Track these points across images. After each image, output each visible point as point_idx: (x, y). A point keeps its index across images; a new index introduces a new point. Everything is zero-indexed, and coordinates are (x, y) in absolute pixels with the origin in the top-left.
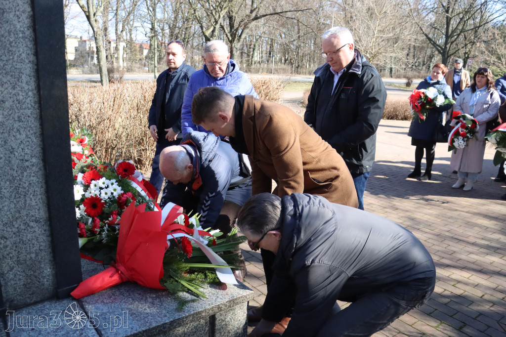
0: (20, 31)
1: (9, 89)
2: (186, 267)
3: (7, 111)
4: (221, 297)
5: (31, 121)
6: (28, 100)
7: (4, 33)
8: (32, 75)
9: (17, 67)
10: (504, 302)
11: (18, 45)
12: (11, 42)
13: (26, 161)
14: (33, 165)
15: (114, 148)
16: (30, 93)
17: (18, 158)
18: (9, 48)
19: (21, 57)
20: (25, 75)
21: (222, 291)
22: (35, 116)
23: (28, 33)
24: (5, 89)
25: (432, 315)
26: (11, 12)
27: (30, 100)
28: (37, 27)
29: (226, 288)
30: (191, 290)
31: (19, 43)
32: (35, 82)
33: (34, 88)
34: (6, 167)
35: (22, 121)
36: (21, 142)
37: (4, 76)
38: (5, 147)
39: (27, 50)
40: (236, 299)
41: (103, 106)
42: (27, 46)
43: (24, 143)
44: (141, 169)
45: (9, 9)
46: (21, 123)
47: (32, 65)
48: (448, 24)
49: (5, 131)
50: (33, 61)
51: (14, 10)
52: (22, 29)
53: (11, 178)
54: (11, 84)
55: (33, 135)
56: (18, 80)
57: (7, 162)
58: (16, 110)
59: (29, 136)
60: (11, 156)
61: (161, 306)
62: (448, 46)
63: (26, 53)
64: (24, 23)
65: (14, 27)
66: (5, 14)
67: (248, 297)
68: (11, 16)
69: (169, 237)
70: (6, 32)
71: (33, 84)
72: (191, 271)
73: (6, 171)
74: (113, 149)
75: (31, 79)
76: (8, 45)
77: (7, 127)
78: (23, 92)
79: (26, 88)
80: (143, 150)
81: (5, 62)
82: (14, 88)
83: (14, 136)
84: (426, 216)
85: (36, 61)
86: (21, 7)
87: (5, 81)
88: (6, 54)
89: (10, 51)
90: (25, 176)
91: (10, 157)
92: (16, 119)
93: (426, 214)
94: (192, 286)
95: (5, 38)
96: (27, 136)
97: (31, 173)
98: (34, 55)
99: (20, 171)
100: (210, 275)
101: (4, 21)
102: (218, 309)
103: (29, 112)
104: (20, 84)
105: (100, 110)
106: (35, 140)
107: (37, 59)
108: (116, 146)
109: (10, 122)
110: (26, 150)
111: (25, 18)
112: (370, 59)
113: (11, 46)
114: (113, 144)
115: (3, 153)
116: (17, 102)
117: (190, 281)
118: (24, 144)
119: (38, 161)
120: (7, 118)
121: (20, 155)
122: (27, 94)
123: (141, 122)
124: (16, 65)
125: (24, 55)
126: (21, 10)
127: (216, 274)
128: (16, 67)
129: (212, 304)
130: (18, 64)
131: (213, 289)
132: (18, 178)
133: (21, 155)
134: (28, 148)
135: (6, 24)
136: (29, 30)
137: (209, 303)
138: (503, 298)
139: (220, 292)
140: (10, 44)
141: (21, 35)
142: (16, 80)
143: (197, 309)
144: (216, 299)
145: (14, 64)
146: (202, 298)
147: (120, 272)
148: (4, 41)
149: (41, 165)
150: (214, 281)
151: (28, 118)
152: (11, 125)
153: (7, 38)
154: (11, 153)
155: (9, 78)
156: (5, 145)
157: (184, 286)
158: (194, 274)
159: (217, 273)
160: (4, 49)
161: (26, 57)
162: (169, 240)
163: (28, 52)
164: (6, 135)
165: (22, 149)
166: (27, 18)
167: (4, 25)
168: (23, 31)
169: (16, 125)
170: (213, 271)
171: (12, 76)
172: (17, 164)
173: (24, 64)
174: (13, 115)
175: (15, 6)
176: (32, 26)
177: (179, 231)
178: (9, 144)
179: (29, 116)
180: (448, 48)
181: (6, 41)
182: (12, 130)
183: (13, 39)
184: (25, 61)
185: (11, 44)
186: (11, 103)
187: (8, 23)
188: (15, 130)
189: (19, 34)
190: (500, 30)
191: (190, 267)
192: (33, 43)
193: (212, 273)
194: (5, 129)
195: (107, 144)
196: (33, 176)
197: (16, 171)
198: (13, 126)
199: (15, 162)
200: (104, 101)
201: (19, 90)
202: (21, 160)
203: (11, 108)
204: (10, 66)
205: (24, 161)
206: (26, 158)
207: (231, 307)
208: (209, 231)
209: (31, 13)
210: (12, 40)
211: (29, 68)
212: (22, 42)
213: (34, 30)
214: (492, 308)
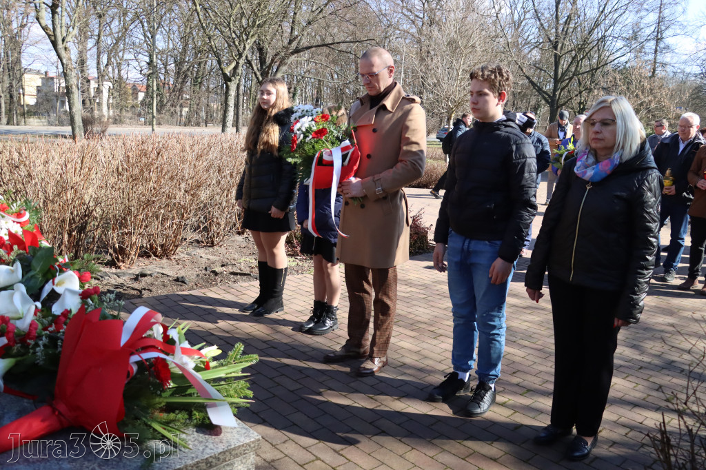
2: (160, 403)
4: (211, 446)
10: (627, 439)
21: (213, 437)
25: (530, 462)
29: (221, 433)
30: (167, 438)
40: (234, 449)
41: (65, 171)
44: (123, 262)
48: (557, 64)
61: (118, 462)
62: (557, 93)
67: (252, 445)
69: (135, 358)
72: (170, 408)
80: (127, 234)
84: (525, 324)
93: (525, 321)
94: (169, 431)
100: (197, 415)
102: (207, 464)
112: (452, 109)
117: (166, 424)
127: (207, 412)
129: (197, 457)
131: (201, 435)
137: (193, 455)
138: (626, 434)
139: (211, 439)
143: (173, 465)
144: (203, 450)
146: (183, 449)
147: (57, 413)
150: (203, 423)
157: (156, 431)
158: (174, 412)
159: (208, 410)
162: (137, 363)
170: (202, 408)
177: (152, 349)
180: (558, 96)
190: (622, 74)
191: (167, 403)
193: (200, 411)
200: (66, 163)
207: (226, 461)
208: (200, 349)
214: (611, 449)
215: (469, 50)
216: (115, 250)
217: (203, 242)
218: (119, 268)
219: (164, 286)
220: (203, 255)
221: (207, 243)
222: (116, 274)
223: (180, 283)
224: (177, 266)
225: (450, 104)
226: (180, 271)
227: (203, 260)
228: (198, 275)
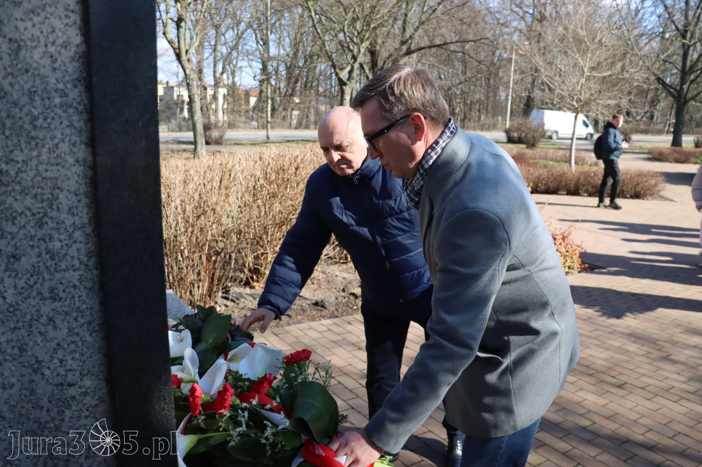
0: (56, 91)
1: (28, 227)
3: (24, 279)
5: (79, 297)
6: (73, 251)
7: (18, 99)
8: (81, 191)
9: (49, 174)
11: (50, 124)
12: (36, 119)
13: (70, 385)
14: (85, 394)
15: (220, 252)
16: (78, 234)
17: (51, 381)
18: (29, 132)
19: (58, 152)
20: (65, 192)
22: (89, 285)
23: (75, 94)
24: (20, 228)
26: (36, 47)
27: (78, 250)
28: (94, 79)
31: (53, 119)
32: (88, 206)
33: (87, 221)
34: (25, 405)
35: (60, 299)
36: (58, 344)
37: (18, 197)
38: (20, 360)
39: (72, 134)
41: (204, 190)
42: (71, 126)
43: (66, 346)
44: (258, 281)
45: (32, 40)
46: (57, 304)
47: (82, 168)
48: (685, 55)
49: (20, 324)
50: (84, 159)
51: (42, 43)
52: (61, 86)
53: (35, 427)
54: (33, 215)
55: (85, 328)
56: (51, 206)
57: (24, 392)
58: (45, 275)
59: (76, 331)
60: (34, 378)
62: (685, 87)
63: (70, 140)
64: (66, 71)
65: (42, 83)
66: (23, 52)
68: (37, 57)
70: (23, 94)
71: (85, 212)
73: (23, 412)
74: (218, 254)
75: (79, 201)
76: (27, 126)
77: (24, 316)
78: (62, 231)
79: (69, 222)
80: (262, 254)
81: (19, 166)
82: (40, 224)
83: (41, 333)
85: (90, 158)
86: (60, 34)
87: (19, 211)
88: (23, 146)
89: (33, 138)
90: (67, 419)
91: (32, 381)
92: (47, 295)
95: (21, 109)
96: (70, 330)
97: (81, 410)
98: (87, 145)
99: (56, 409)
101: (20, 70)
103: (74, 277)
104: (54, 214)
105: (200, 195)
106: (89, 339)
107: (94, 154)
108: (222, 251)
109: (33, 302)
110: (70, 362)
111: (67, 62)
112: (578, 109)
113: (35, 127)
114: (219, 248)
115: (17, 374)
116: (48, 257)
118: (64, 349)
119: (97, 382)
120: (23, 295)
121: (55, 374)
122: (70, 236)
123: (260, 213)
124: (47, 171)
125: (64, 147)
126: (60, 41)
128: (44, 175)
130: (50, 168)
132: (52, 425)
133: (58, 375)
134: (73, 358)
135: (25, 77)
136: (75, 86)
140: (31, 123)
141: (57, 101)
142: (45, 204)
145: (41, 168)
148: (18, 116)
149: (104, 391)
151: (72, 289)
152: (34, 310)
153: (25, 110)
154: (35, 371)
155: (29, 201)
156: (20, 356)
160: (18, 135)
161: (68, 151)
163: (74, 138)
164: (24, 332)
165: (61, 361)
166: (73, 59)
167: (19, 78)
168: (62, 90)
169: (46, 309)
171: (35, 196)
172: (48, 395)
173: (63, 167)
174: (38, 285)
175: (45, 34)
176: (84, 78)
178: (30, 353)
179: (75, 287)
180: (685, 90)
181: (23, 115)
182: (38, 321)
183: (39, 110)
184: (66, 161)
185: (35, 123)
186: (34, 260)
187: (30, 74)
188: (44, 320)
189: (55, 97)
192: (85, 116)
194: (21, 320)
195: (210, 247)
196: (86, 417)
197: (48, 411)
198: (38, 311)
199: (44, 390)
200: (206, 182)
201: (51, 229)
202: (58, 385)
203: (35, 271)
204: (31, 174)
205: (65, 387)
206: (69, 379)
209: (83, 48)
210: (36, 113)
211: (76, 177)
212: (60, 117)
213: (89, 88)
215: (595, 46)
216: (250, 270)
217: (335, 258)
218: (253, 287)
219: (303, 311)
220: (338, 273)
221: (340, 259)
222: (251, 295)
223: (320, 308)
224: (312, 286)
225: (575, 103)
226: (317, 292)
227: (340, 279)
228: (337, 298)
